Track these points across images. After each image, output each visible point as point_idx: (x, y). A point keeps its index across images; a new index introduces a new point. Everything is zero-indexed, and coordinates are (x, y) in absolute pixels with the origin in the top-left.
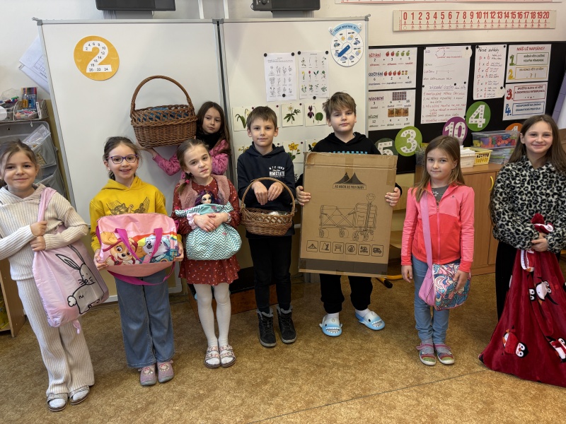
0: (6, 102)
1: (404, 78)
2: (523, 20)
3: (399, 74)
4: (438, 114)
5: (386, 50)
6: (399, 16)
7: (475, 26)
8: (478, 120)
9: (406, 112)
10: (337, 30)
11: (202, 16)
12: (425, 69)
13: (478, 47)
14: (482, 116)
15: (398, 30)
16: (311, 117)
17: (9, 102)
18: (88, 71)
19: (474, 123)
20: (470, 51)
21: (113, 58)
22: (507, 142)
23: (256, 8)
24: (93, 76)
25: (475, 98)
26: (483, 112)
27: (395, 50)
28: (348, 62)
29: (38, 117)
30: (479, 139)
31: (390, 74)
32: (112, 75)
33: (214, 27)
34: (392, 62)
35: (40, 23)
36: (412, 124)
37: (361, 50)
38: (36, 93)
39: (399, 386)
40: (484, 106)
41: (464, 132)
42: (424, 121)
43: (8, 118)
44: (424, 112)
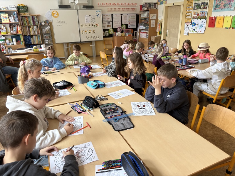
1: (109, 20)
2: (131, 10)
4: (116, 26)
5: (106, 15)
6: (108, 9)
7: (122, 11)
9: (110, 26)
10: (97, 12)
11: (75, 9)
12: (113, 18)
14: (125, 27)
15: (108, 11)
19: (123, 28)
20: (121, 15)
25: (123, 24)
27: (108, 15)
28: (99, 17)
30: (124, 31)
31: (107, 19)
33: (77, 11)
34: (107, 17)
35: (51, 10)
36: (111, 28)
37: (101, 15)
38: (48, 21)
40: (125, 25)
41: (121, 30)
42: (113, 28)
44: (114, 26)
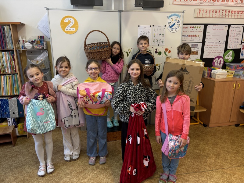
0: (31, 41)
1: (197, 38)
3: (195, 36)
4: (211, 55)
5: (190, 26)
6: (197, 11)
7: (230, 17)
8: (229, 58)
9: (197, 53)
10: (170, 16)
11: (113, 9)
12: (207, 34)
13: (231, 26)
14: (231, 56)
15: (196, 17)
16: (156, 53)
17: (32, 41)
18: (66, 30)
19: (227, 59)
20: (227, 27)
21: (76, 25)
22: (241, 68)
23: (136, 6)
24: (67, 32)
25: (228, 48)
26: (231, 55)
27: (194, 26)
28: (174, 31)
29: (44, 48)
30: (229, 66)
31: (191, 36)
32: (75, 32)
33: (118, 13)
34: (192, 31)
35: (48, 9)
36: (199, 58)
37: (180, 25)
38: (43, 38)
39: (190, 172)
40: (232, 52)
41: (222, 63)
42: (204, 57)
43: (32, 48)
44: (205, 53)
